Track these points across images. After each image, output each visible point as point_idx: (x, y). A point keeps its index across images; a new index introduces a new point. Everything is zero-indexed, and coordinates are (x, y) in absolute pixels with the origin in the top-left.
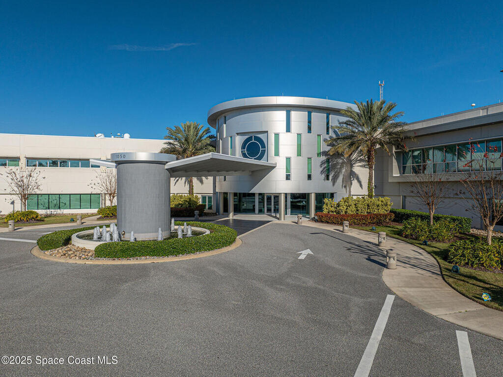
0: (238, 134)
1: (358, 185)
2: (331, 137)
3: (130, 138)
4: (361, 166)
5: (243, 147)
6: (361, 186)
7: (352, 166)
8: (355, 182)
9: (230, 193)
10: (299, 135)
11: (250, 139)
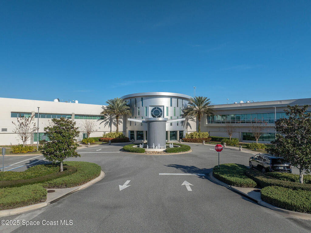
0: (150, 106)
1: (190, 127)
2: (183, 109)
3: (79, 103)
4: (191, 120)
5: (152, 112)
6: (191, 128)
7: (188, 120)
8: (189, 127)
9: (145, 131)
10: (175, 107)
11: (155, 108)
